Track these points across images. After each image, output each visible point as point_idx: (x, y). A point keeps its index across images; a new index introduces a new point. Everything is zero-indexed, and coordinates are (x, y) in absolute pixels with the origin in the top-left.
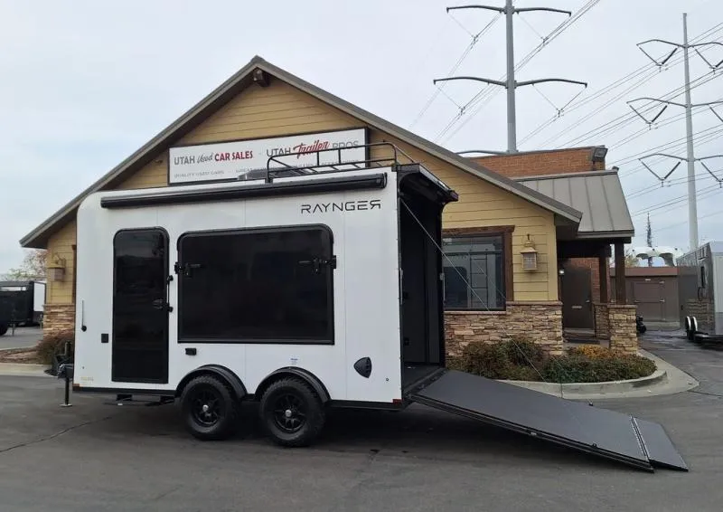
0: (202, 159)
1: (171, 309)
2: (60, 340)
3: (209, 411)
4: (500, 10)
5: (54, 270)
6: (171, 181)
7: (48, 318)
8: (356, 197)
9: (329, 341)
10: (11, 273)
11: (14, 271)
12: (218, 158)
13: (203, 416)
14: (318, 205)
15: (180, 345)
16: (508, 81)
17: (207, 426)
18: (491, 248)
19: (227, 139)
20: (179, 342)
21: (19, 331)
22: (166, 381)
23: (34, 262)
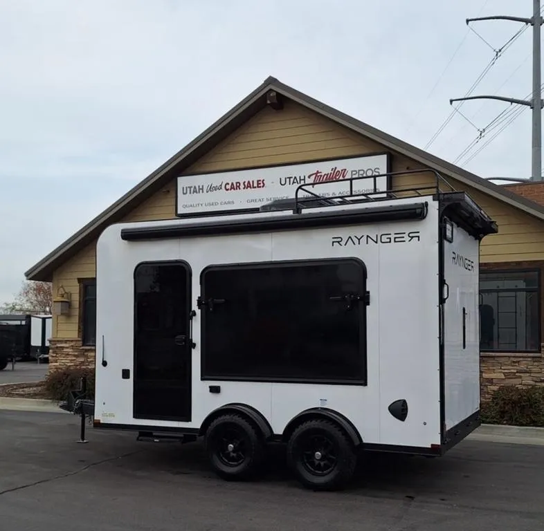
0: (212, 189)
1: (194, 346)
2: (68, 375)
3: (234, 451)
4: (526, 21)
5: (60, 303)
6: (180, 212)
7: (53, 353)
8: (393, 229)
9: (362, 382)
10: (4, 306)
11: (7, 305)
12: (228, 187)
13: (227, 456)
14: (350, 237)
15: (202, 382)
16: (533, 100)
17: (232, 466)
18: (522, 285)
19: (238, 166)
20: (202, 379)
21: (19, 366)
22: (189, 419)
23: (30, 295)
